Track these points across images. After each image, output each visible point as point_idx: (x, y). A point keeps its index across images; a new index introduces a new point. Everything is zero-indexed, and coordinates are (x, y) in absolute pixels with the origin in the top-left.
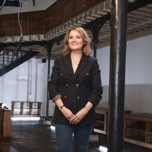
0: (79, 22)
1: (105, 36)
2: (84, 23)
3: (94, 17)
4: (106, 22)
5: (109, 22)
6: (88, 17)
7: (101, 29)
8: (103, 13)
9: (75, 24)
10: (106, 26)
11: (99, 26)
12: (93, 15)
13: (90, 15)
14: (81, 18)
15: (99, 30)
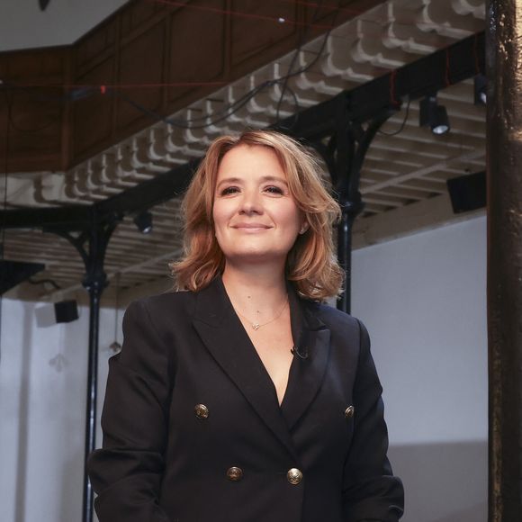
0: (254, 106)
1: (393, 183)
2: (284, 114)
3: (333, 80)
4: (397, 107)
5: (415, 107)
6: (304, 83)
7: (374, 145)
8: (381, 60)
9: (234, 118)
10: (403, 128)
11: (365, 127)
12: (330, 69)
13: (314, 70)
14: (264, 87)
15: (365, 148)
